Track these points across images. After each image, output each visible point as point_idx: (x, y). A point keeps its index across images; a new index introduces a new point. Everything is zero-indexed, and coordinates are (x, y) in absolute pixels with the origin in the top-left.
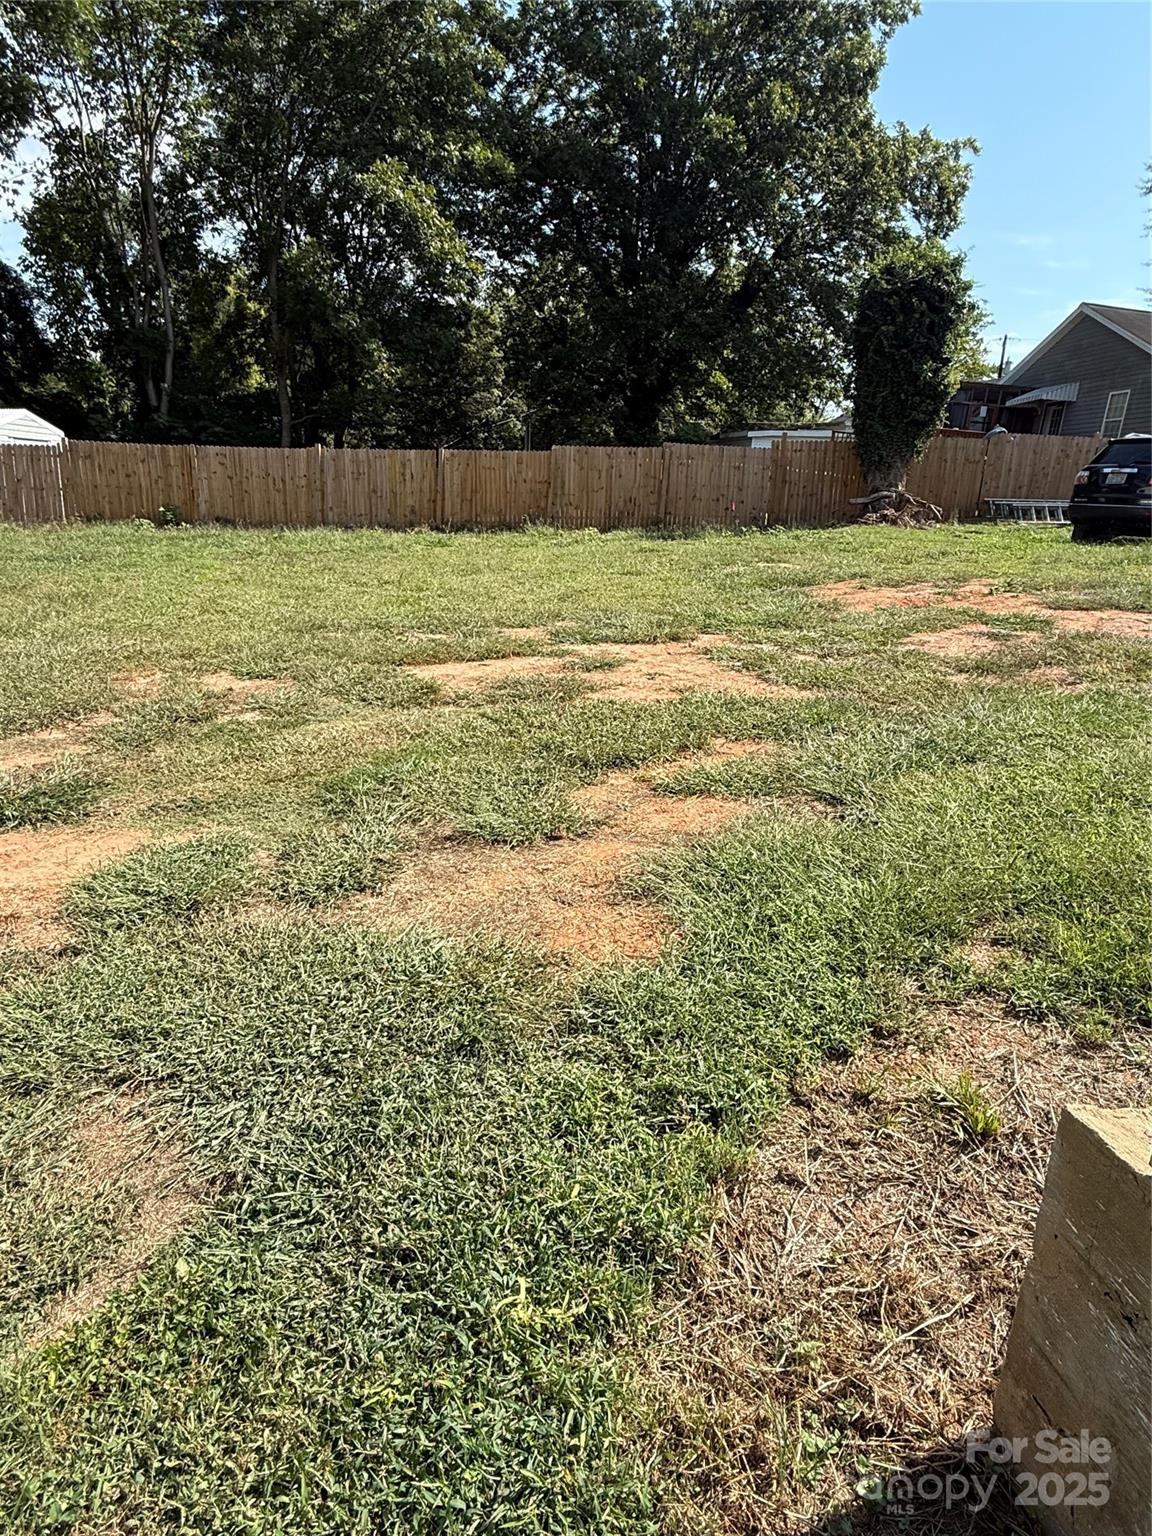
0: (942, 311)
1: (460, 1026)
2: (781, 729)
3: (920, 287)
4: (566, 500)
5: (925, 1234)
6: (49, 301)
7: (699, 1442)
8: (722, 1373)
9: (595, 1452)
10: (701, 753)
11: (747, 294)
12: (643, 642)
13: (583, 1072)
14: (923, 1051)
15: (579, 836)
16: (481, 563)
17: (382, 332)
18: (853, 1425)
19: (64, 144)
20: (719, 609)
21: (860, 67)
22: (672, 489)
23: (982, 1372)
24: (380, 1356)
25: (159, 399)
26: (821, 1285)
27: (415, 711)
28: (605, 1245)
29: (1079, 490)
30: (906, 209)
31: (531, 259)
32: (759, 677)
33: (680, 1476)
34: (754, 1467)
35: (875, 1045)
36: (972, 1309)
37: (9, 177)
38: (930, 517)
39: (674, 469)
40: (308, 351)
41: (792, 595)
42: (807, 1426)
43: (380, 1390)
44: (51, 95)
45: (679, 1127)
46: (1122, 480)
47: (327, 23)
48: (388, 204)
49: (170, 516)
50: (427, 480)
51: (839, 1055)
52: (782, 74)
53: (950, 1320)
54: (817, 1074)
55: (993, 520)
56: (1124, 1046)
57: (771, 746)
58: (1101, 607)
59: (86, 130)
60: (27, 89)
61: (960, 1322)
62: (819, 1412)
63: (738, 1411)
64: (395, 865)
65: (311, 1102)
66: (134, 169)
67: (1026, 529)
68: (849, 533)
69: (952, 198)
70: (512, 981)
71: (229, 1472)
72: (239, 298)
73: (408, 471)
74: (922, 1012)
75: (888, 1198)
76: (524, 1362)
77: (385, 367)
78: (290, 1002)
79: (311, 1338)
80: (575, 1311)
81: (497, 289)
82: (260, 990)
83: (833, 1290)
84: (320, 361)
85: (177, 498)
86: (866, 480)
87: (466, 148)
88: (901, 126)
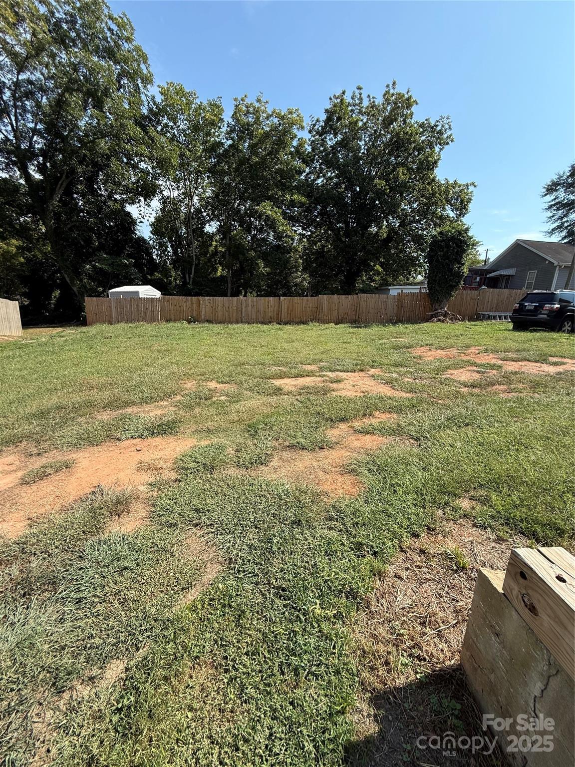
0: (461, 247)
1: (295, 515)
2: (399, 410)
3: (453, 239)
4: (323, 314)
5: (442, 600)
6: (157, 250)
7: (370, 656)
8: (377, 636)
9: (340, 655)
10: (371, 417)
11: (389, 239)
12: (351, 372)
13: (333, 534)
14: (444, 537)
15: (330, 448)
16: (294, 338)
17: (262, 257)
18: (417, 657)
19: (165, 201)
20: (377, 358)
21: (431, 161)
22: (361, 310)
23: (458, 646)
24: (278, 619)
25: (190, 280)
26: (408, 612)
27: (275, 397)
28: (342, 592)
29: (515, 311)
30: (448, 207)
31: (313, 230)
32: (391, 387)
33: (365, 665)
34: (386, 666)
35: (428, 533)
36: (456, 626)
38: (457, 319)
39: (362, 303)
40: (238, 262)
41: (403, 353)
42: (403, 655)
43: (280, 629)
44: (162, 187)
45: (364, 556)
46: (532, 308)
47: (248, 160)
48: (266, 216)
49: (192, 320)
50: (276, 307)
51: (416, 535)
52: (403, 165)
53: (448, 628)
54: (408, 542)
55: (482, 320)
56: (514, 541)
57: (395, 416)
58: (522, 360)
59: (172, 197)
60: (155, 186)
61: (452, 629)
62: (406, 652)
63: (382, 648)
64: (271, 455)
65: (252, 537)
66: (186, 208)
67: (495, 324)
68: (426, 326)
69: (466, 203)
70: (310, 500)
71: (239, 647)
72: (216, 246)
73: (269, 304)
74: (444, 522)
75: (430, 586)
76: (319, 626)
77: (263, 268)
78: (243, 502)
79: (258, 611)
80: (333, 612)
81: (301, 239)
82: (234, 498)
83: (412, 615)
84: (241, 266)
85: (195, 314)
86: (432, 306)
87: (292, 196)
88: (447, 179)
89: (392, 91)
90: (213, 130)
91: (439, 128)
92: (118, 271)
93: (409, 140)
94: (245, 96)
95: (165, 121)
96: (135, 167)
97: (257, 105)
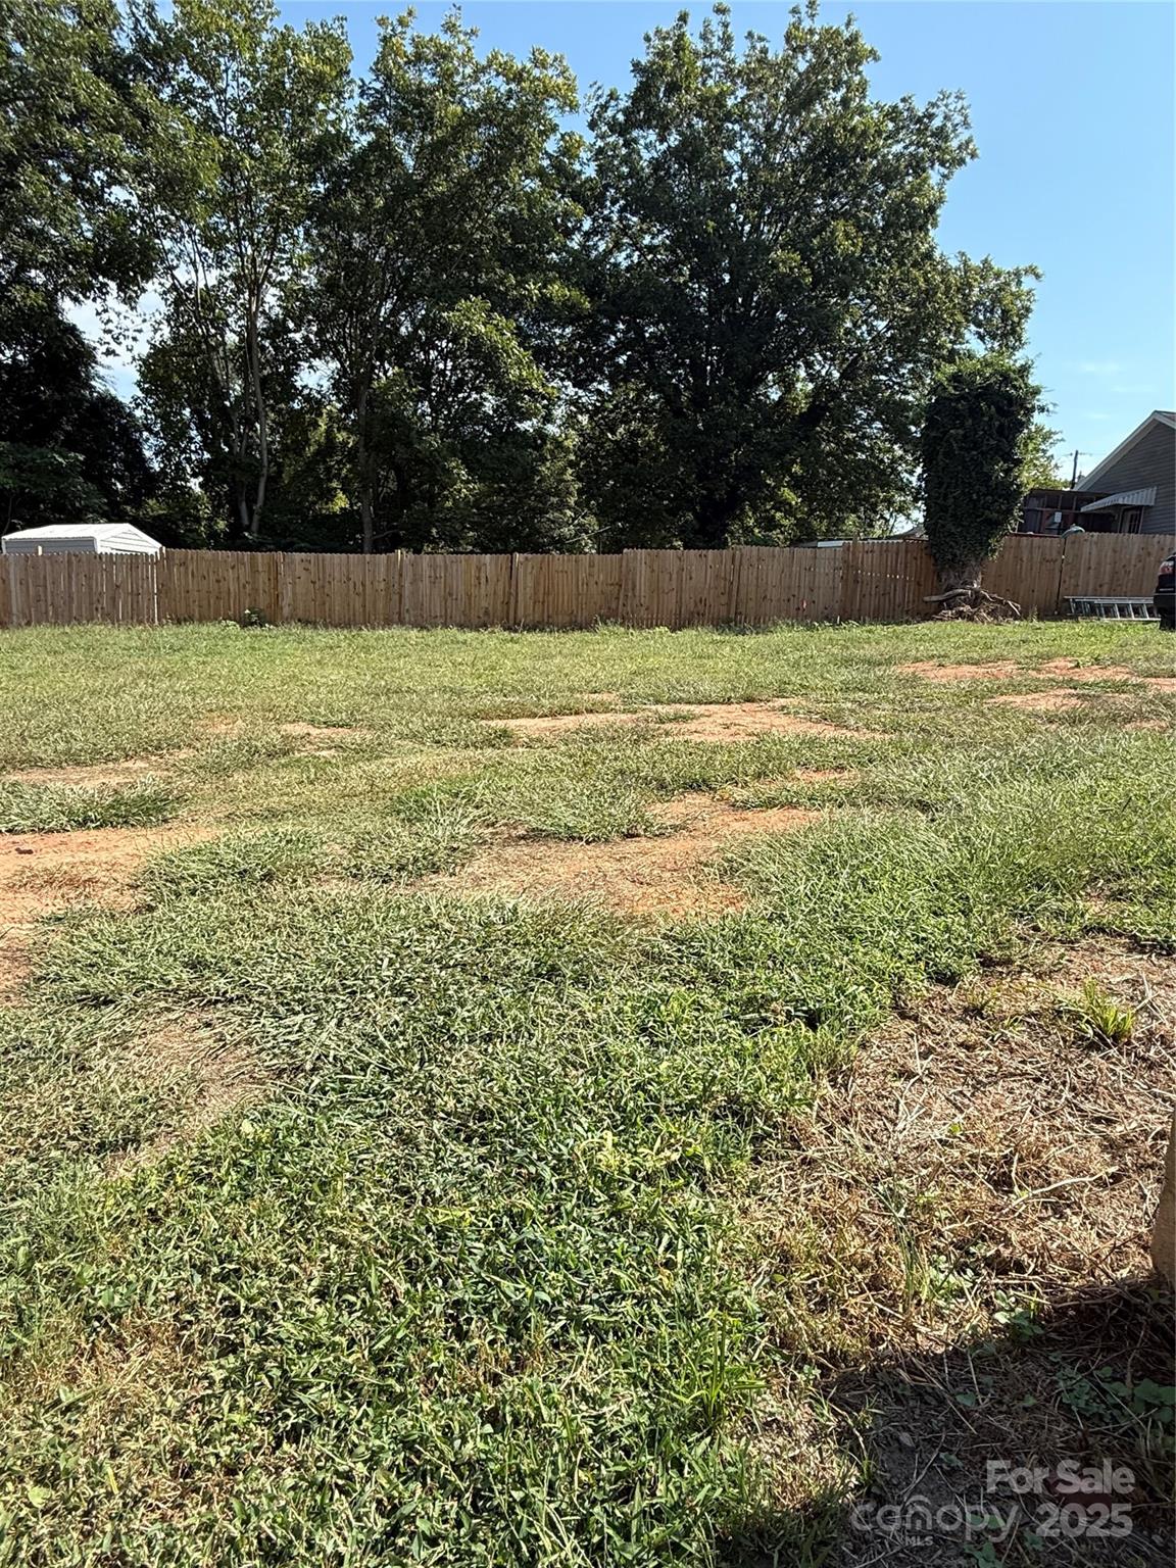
0: (1014, 414)
2: (864, 760)
3: (987, 392)
4: (636, 601)
5: (1056, 1121)
6: (156, 435)
10: (781, 778)
11: (815, 412)
12: (718, 703)
15: (656, 835)
17: (462, 452)
18: (989, 1262)
19: (180, 296)
21: (921, 205)
22: (743, 591)
25: (251, 519)
26: (942, 1157)
27: (489, 751)
29: (1164, 581)
30: (970, 334)
31: (605, 387)
32: (838, 725)
34: (875, 1291)
35: (986, 971)
36: (1117, 1182)
37: (130, 326)
38: (1008, 613)
39: (744, 573)
40: (392, 475)
42: (934, 1265)
44: (171, 258)
47: (422, 185)
48: (471, 337)
49: (254, 618)
50: (501, 583)
51: (948, 979)
52: (844, 215)
54: (922, 991)
55: (1074, 618)
59: (201, 285)
60: (151, 253)
62: (947, 1256)
64: (467, 854)
66: (241, 318)
67: (1109, 626)
68: (924, 627)
69: (1016, 319)
72: (330, 429)
73: (483, 575)
75: (1010, 1091)
76: (612, 1199)
77: (464, 485)
78: (362, 943)
80: (666, 1158)
81: (571, 416)
82: (331, 936)
84: (402, 482)
85: (263, 602)
86: (939, 576)
87: (545, 287)
88: (963, 254)
89: (806, 24)
90: (321, 106)
91: (937, 123)
92: (36, 485)
93: (858, 147)
94: (410, 14)
95: (182, 75)
96: (95, 197)
97: (445, 39)
